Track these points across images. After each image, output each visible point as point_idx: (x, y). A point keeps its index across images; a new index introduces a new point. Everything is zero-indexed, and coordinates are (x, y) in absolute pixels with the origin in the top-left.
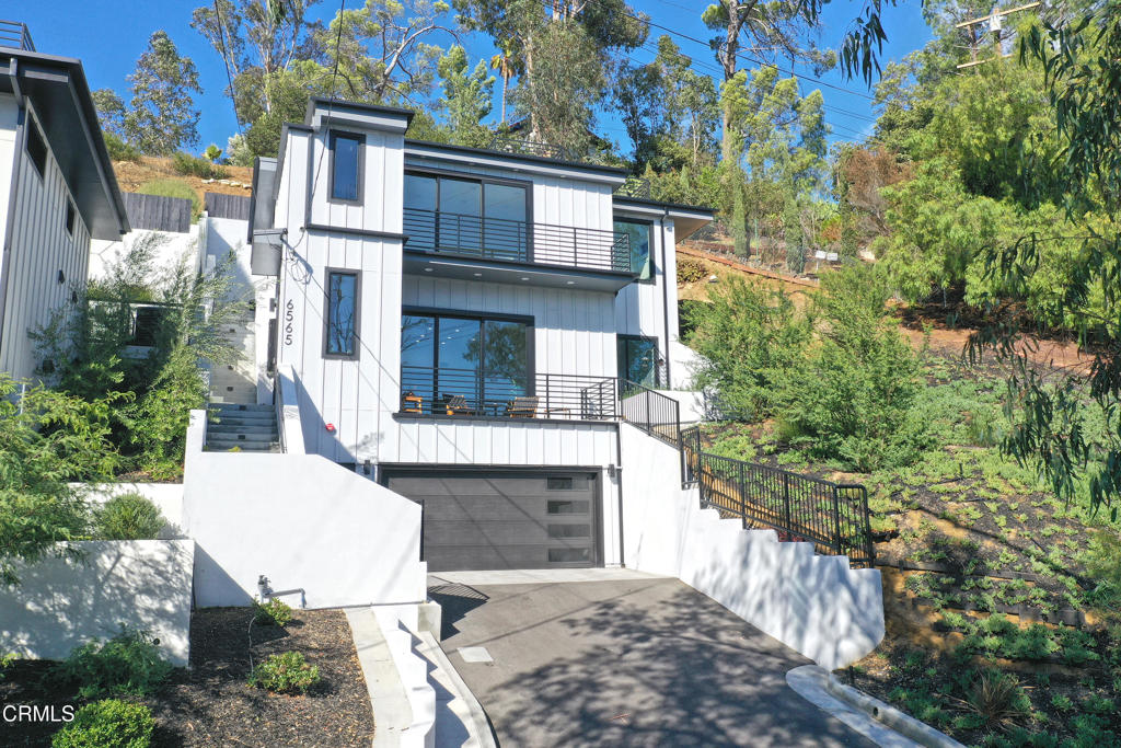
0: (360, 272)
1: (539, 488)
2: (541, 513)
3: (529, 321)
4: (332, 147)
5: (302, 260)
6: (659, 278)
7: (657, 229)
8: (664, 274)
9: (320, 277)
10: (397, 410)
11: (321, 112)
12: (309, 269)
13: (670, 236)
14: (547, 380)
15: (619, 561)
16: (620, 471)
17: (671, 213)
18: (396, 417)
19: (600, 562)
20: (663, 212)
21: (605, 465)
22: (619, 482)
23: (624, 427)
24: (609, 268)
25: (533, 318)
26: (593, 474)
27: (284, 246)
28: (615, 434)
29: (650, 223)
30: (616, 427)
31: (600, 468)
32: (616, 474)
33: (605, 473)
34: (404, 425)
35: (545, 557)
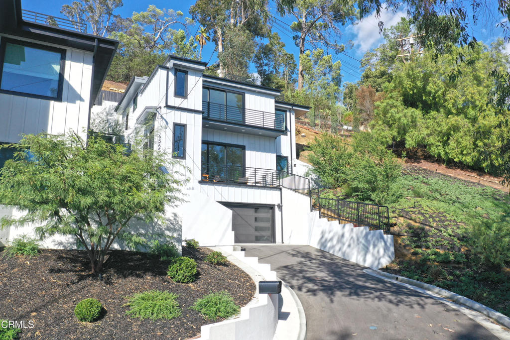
0: (186, 125)
1: (251, 212)
2: (252, 222)
3: (243, 148)
4: (175, 75)
5: (164, 119)
6: (289, 133)
7: (288, 114)
8: (291, 131)
9: (171, 126)
10: (200, 179)
11: (172, 61)
12: (167, 123)
13: (293, 117)
14: (255, 170)
15: (281, 241)
16: (282, 206)
17: (294, 108)
18: (200, 182)
19: (274, 242)
20: (291, 107)
21: (276, 204)
22: (281, 211)
23: (283, 190)
24: (273, 128)
25: (245, 146)
26: (271, 207)
27: (158, 113)
28: (280, 192)
29: (285, 111)
30: (281, 189)
31: (274, 205)
32: (280, 207)
33: (276, 207)
34: (202, 186)
35: (254, 239)
